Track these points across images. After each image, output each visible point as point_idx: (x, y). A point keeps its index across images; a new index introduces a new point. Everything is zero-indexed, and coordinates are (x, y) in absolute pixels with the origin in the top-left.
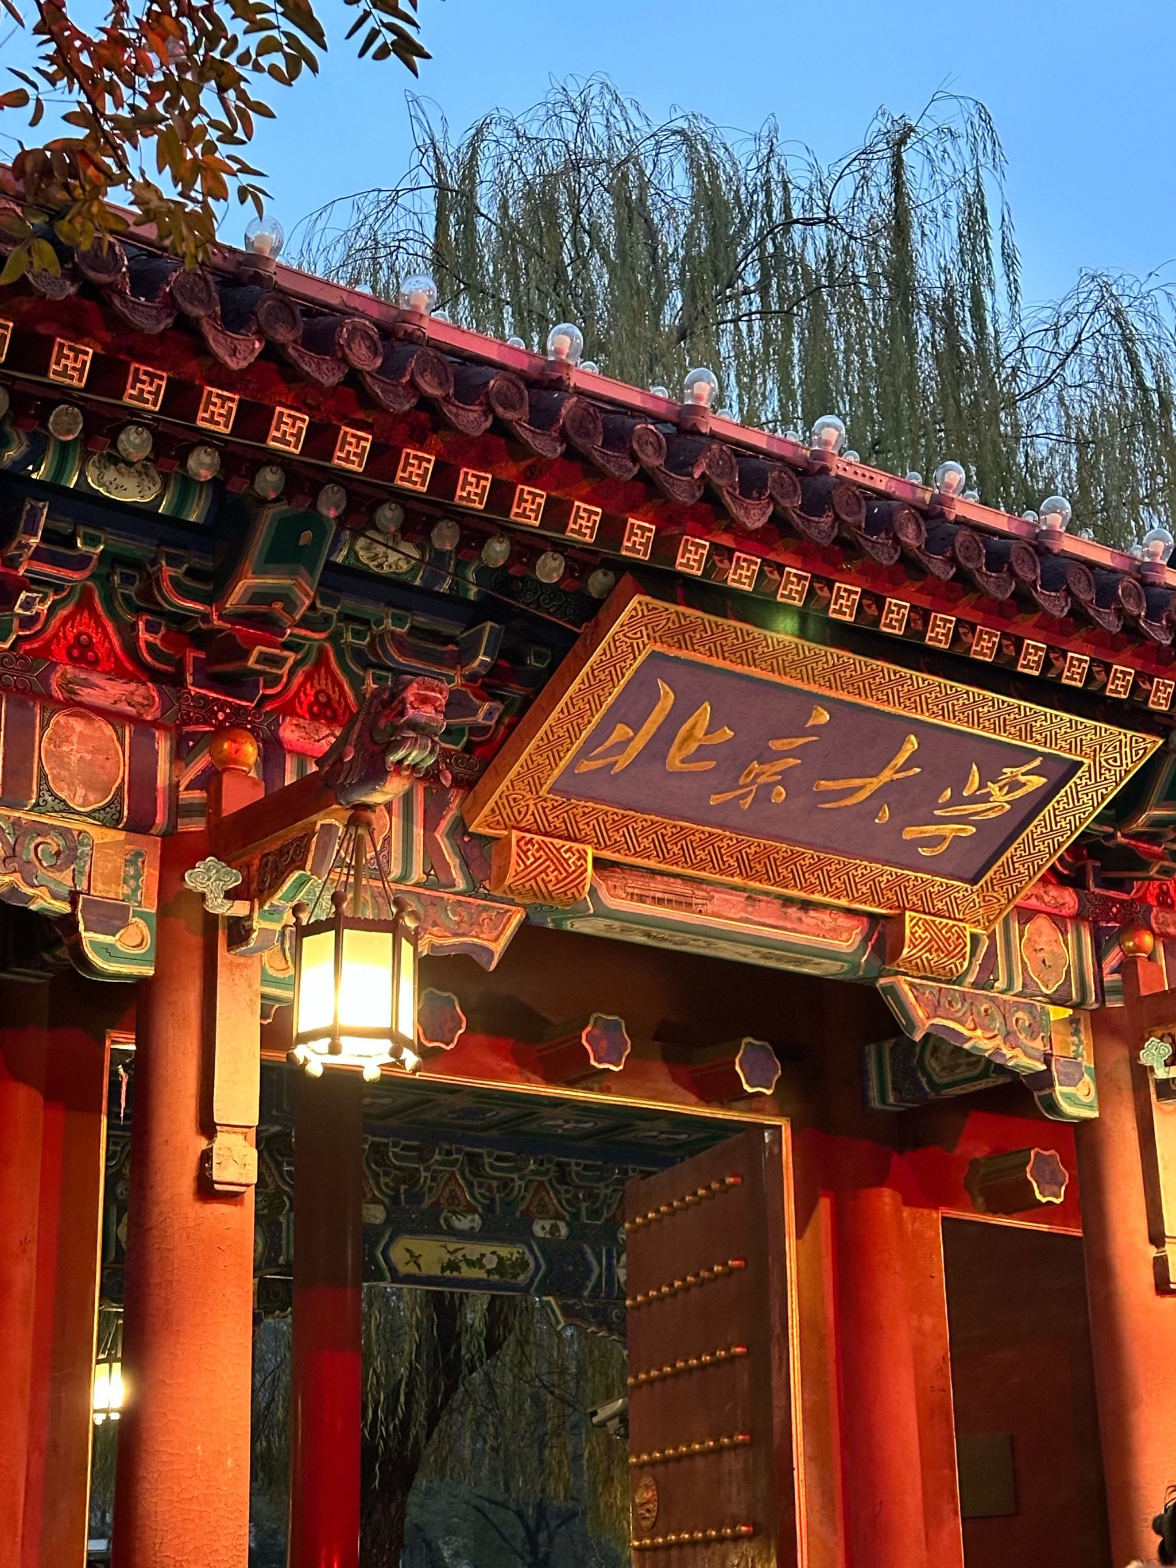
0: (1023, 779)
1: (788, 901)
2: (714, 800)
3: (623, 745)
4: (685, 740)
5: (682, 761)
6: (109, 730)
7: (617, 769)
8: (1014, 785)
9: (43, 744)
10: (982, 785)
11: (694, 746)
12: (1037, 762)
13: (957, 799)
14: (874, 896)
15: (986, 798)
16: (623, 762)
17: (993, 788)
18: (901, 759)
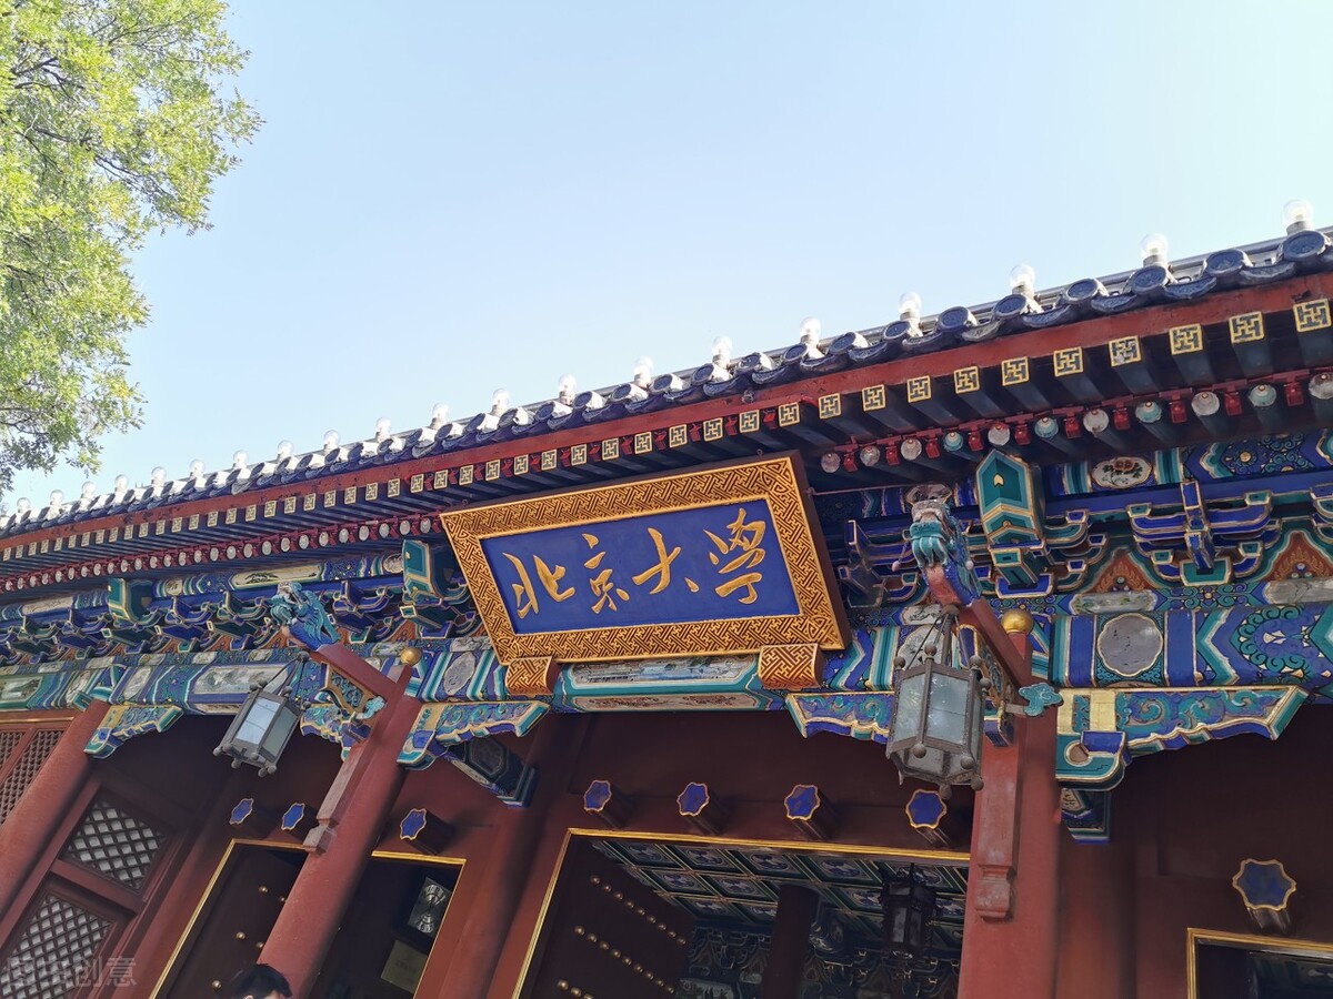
0: (748, 527)
2: (596, 608)
3: (525, 598)
4: (547, 581)
5: (559, 593)
7: (536, 610)
8: (750, 535)
10: (729, 544)
11: (555, 583)
12: (742, 513)
13: (724, 559)
14: (737, 642)
15: (739, 551)
16: (533, 602)
17: (736, 541)
18: (661, 546)
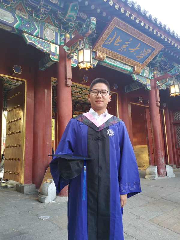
0: (149, 51)
1: (124, 64)
2: (119, 50)
3: (110, 41)
4: (117, 41)
5: (116, 44)
6: (52, 32)
9: (45, 32)
11: (118, 42)
12: (151, 48)
16: (110, 43)
17: (146, 51)
18: (138, 46)
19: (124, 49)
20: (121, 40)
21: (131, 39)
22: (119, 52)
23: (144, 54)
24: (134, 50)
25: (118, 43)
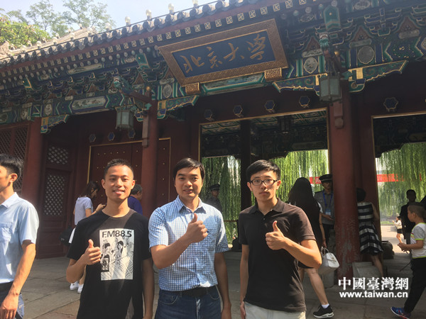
0: (260, 39)
1: (243, 77)
2: (212, 67)
3: (188, 67)
4: (195, 62)
7: (192, 70)
10: (254, 44)
13: (253, 49)
14: (257, 70)
15: (257, 46)
19: (217, 62)
20: (199, 58)
21: (210, 48)
22: (215, 69)
23: (258, 48)
24: (233, 53)
25: (200, 62)
